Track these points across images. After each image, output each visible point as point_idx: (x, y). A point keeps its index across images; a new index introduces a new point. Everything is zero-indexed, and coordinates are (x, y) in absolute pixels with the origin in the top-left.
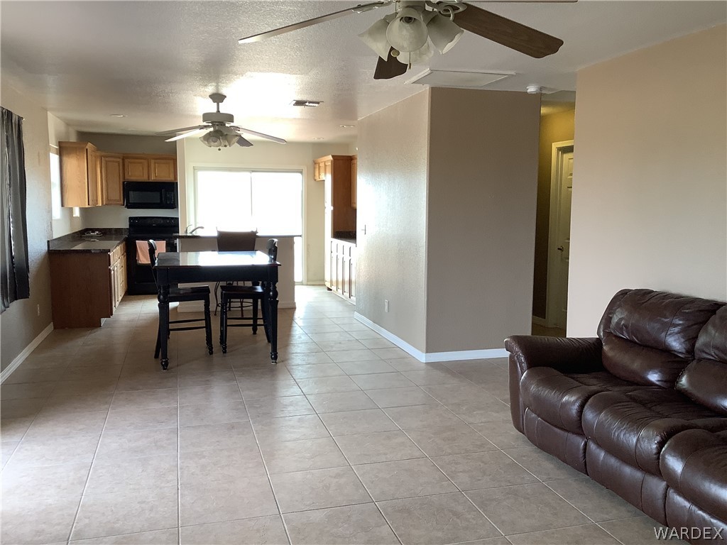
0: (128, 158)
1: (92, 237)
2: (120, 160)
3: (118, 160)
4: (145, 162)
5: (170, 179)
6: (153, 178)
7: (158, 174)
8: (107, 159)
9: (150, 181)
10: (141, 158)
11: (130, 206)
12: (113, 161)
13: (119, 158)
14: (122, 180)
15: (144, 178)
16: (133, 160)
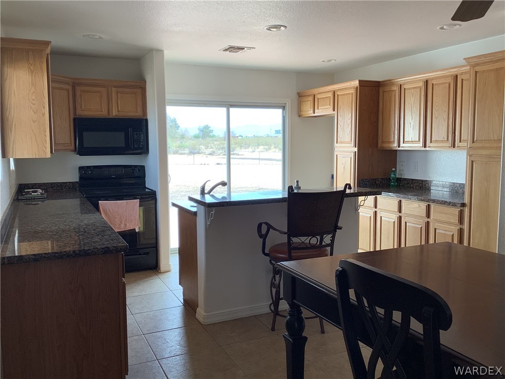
0: (80, 84)
2: (70, 88)
3: (68, 87)
4: (104, 91)
5: (138, 114)
6: (114, 113)
7: (122, 108)
9: (111, 117)
10: (98, 86)
11: (83, 151)
13: (69, 84)
14: (72, 117)
15: (103, 113)
16: (87, 88)
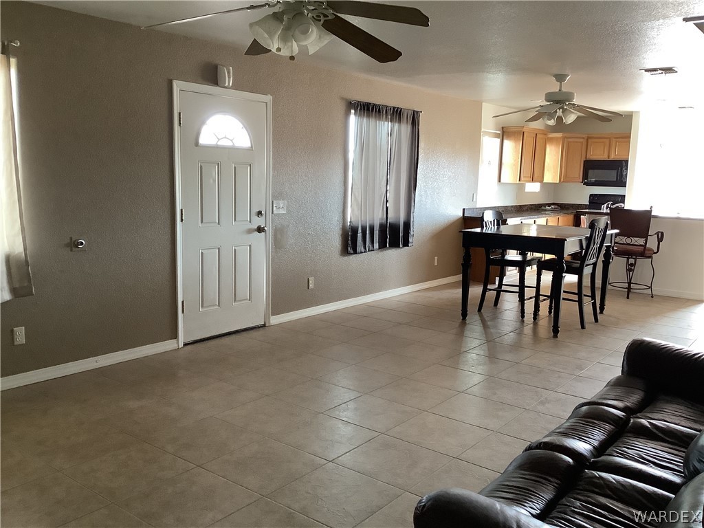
0: (592, 138)
1: (546, 210)
2: (584, 141)
3: (582, 140)
4: (607, 141)
6: (612, 157)
7: (618, 153)
8: (570, 140)
9: (610, 159)
10: (604, 138)
11: (588, 184)
12: (577, 142)
13: (583, 138)
14: (583, 159)
15: (603, 157)
16: (596, 140)
